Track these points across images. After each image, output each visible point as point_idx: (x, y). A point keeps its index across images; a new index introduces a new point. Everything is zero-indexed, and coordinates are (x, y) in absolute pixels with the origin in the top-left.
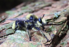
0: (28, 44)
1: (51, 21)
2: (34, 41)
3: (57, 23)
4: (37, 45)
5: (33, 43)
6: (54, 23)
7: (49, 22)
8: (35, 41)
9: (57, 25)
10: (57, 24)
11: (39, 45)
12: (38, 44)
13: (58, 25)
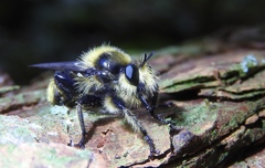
0: (35, 149)
1: (214, 83)
2: (95, 151)
3: (234, 93)
4: (70, 159)
5: (58, 151)
6: (220, 94)
7: (204, 88)
8: (101, 149)
9: (230, 100)
10: (233, 97)
11: (82, 159)
12: (79, 156)
13: (236, 101)
